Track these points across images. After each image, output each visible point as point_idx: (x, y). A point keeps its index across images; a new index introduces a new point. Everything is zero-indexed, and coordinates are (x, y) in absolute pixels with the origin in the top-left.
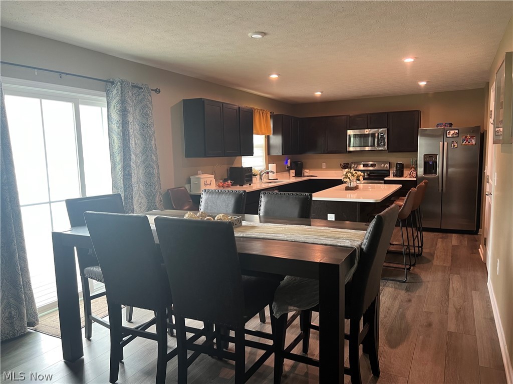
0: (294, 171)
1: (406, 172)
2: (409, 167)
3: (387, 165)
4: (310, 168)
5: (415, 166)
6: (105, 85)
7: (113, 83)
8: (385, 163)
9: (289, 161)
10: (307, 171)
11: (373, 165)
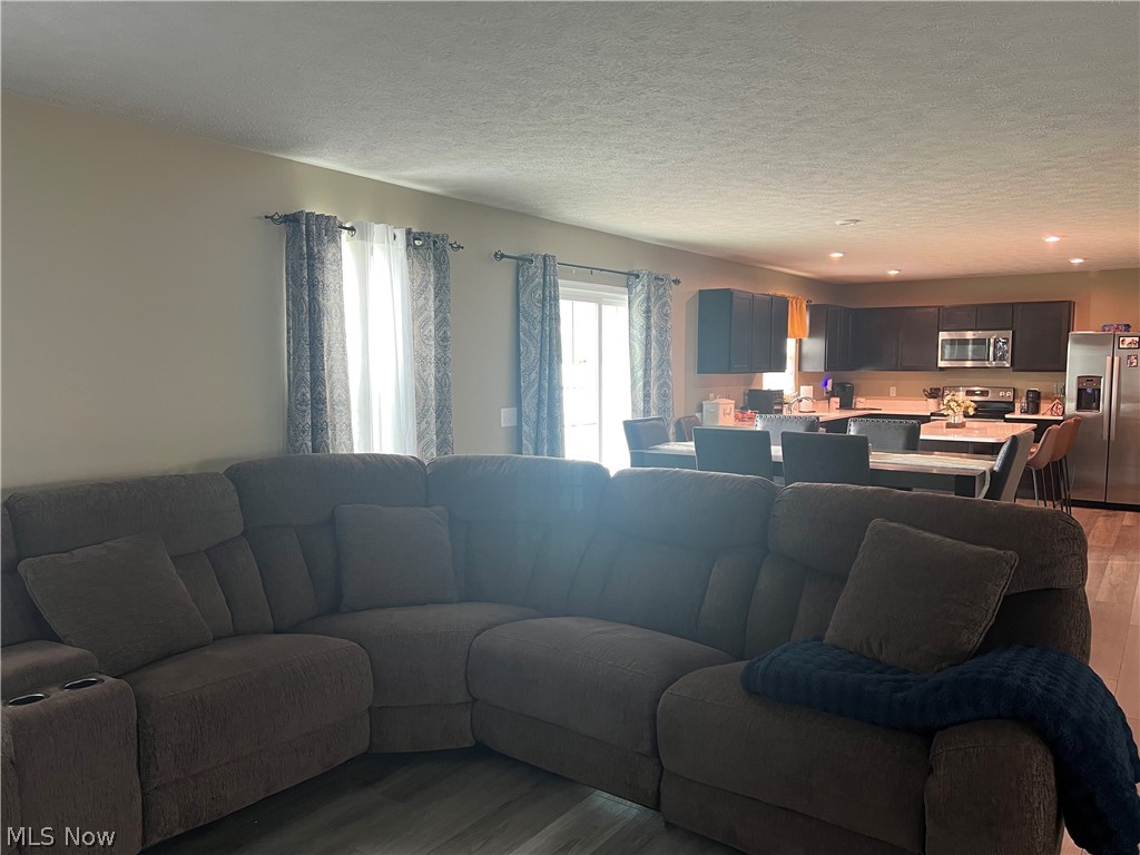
0: (838, 400)
1: (1045, 406)
2: (1050, 397)
3: (1010, 394)
4: (867, 395)
5: (1060, 396)
6: (628, 279)
7: (637, 276)
8: (1006, 389)
9: (830, 382)
10: (862, 400)
11: (983, 393)
